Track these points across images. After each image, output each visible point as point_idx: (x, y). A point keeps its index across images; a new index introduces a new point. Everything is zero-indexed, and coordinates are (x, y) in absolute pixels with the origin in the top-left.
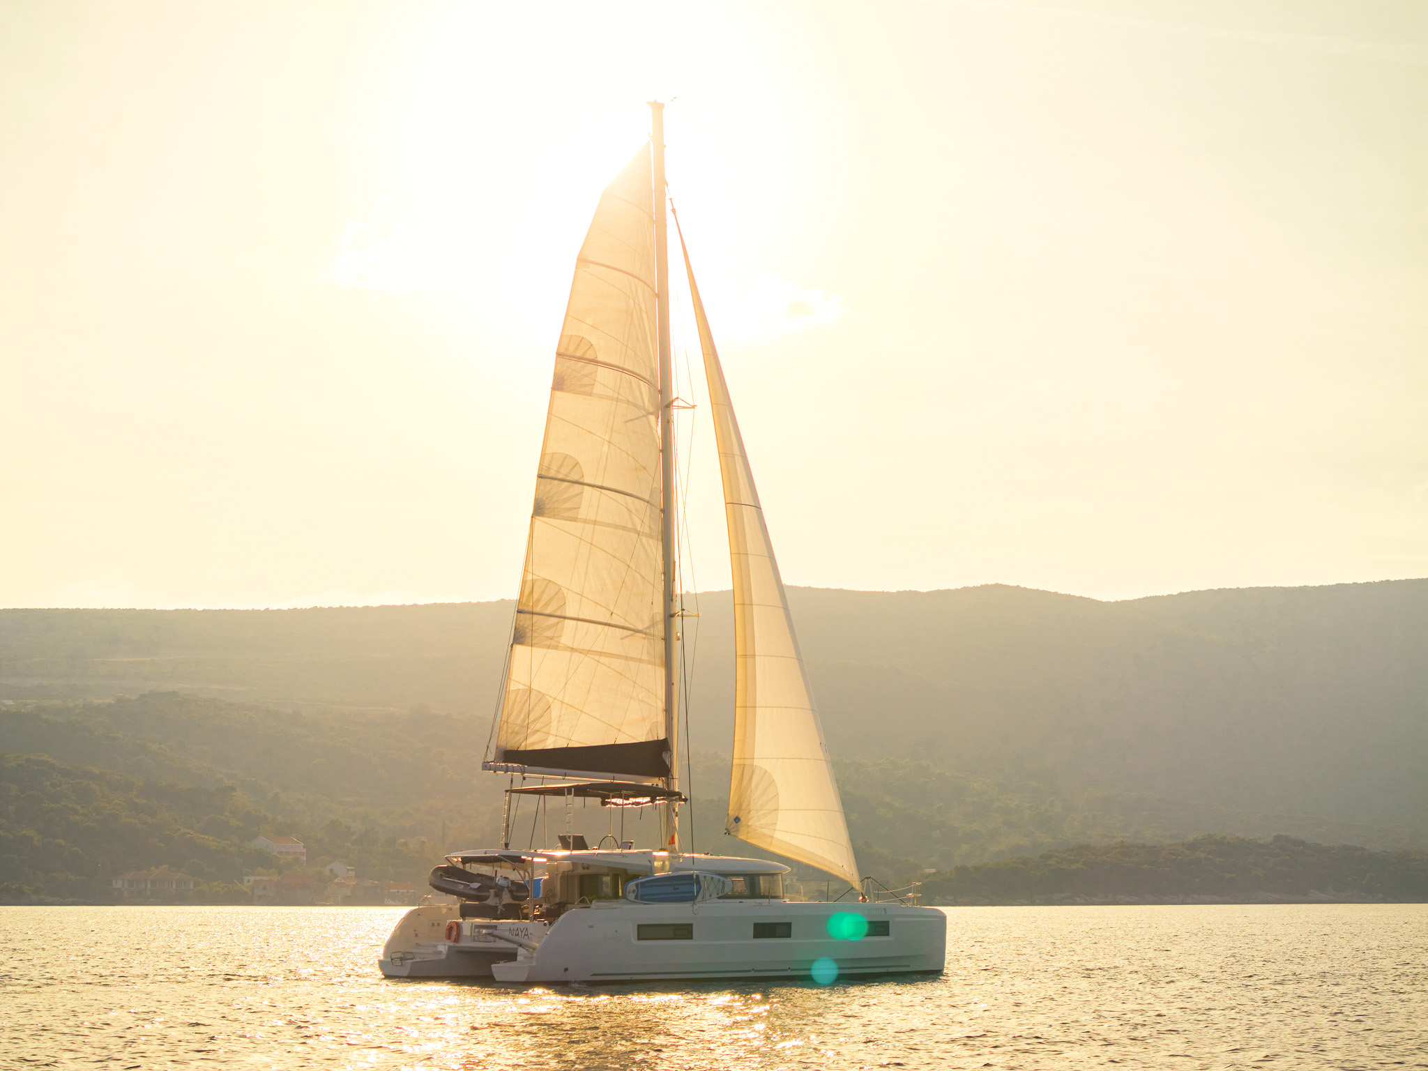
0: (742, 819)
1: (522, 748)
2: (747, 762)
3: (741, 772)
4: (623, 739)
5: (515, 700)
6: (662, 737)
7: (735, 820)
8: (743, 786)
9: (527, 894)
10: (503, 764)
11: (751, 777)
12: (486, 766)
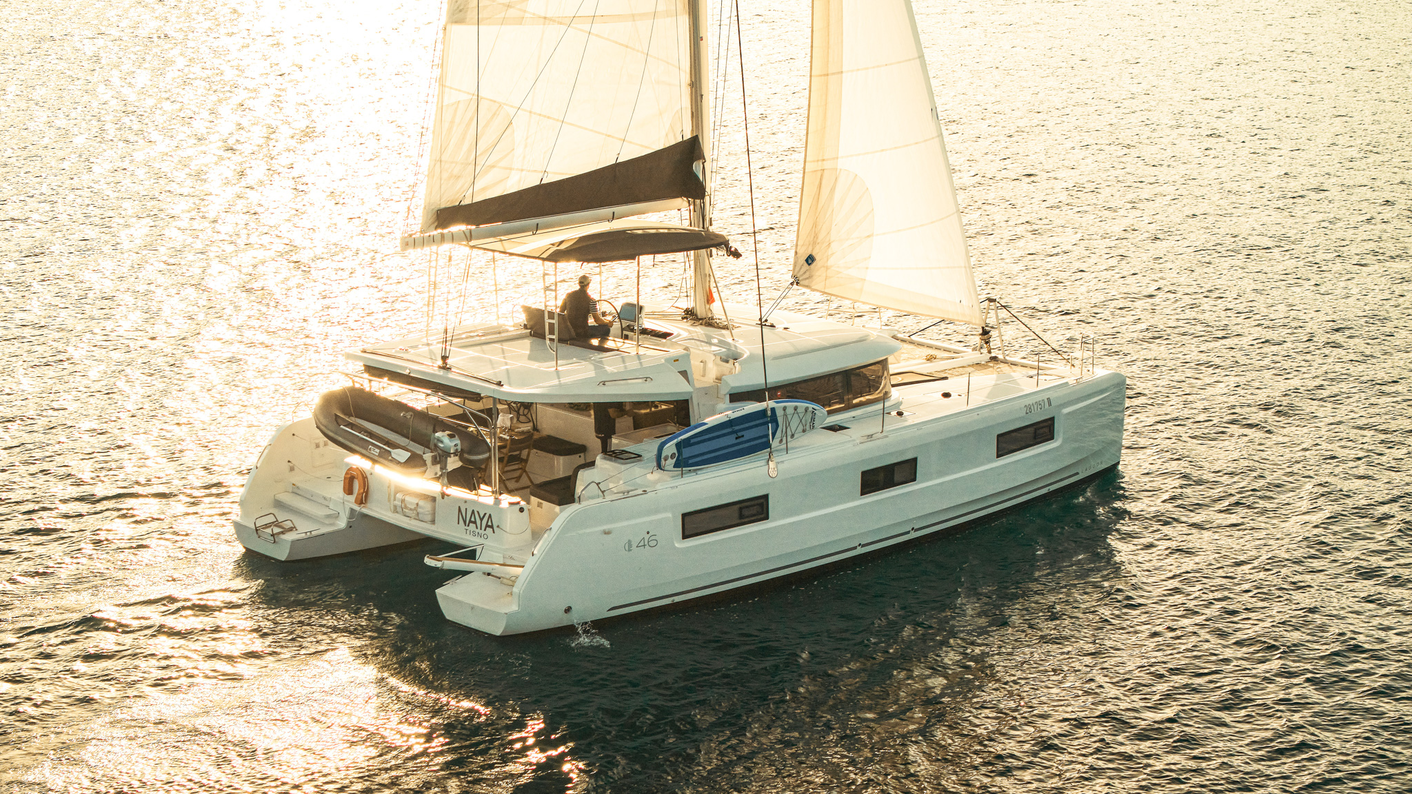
0: (817, 258)
1: (467, 201)
2: (827, 165)
3: (817, 182)
4: (630, 152)
5: (452, 122)
6: (688, 136)
7: (807, 261)
8: (820, 205)
9: (487, 455)
10: (435, 233)
11: (833, 190)
12: (410, 243)
